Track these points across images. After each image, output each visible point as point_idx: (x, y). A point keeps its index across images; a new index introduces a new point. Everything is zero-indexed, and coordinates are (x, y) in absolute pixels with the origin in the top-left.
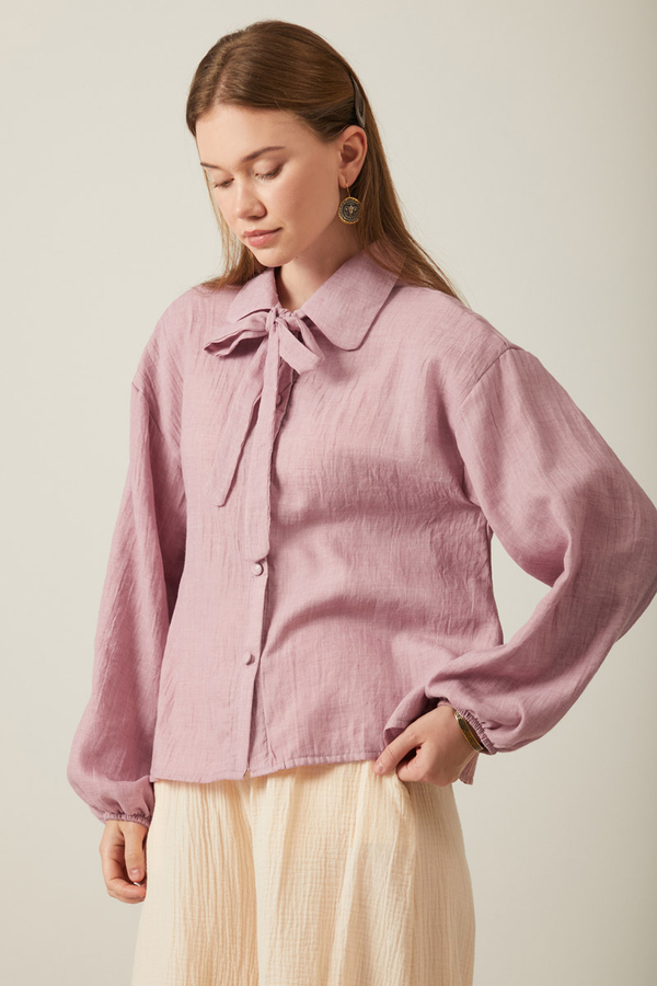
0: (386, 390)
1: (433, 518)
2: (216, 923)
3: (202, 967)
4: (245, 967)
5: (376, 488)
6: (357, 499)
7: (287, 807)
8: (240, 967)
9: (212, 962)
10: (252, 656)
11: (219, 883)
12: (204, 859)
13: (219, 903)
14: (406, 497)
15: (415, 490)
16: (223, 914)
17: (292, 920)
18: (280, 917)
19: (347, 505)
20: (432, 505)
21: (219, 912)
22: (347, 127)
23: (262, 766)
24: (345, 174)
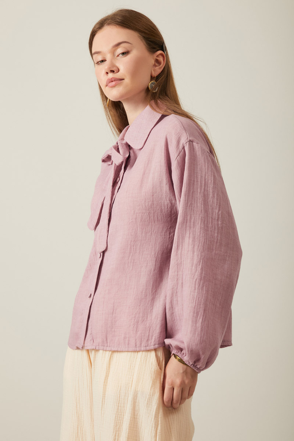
10: (91, 294)
22: (158, 50)
23: (88, 345)
24: (154, 70)
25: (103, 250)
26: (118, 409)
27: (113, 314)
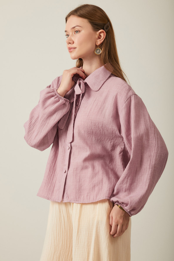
0: (103, 103)
1: (111, 139)
2: (62, 243)
3: (58, 255)
4: (70, 254)
5: (97, 129)
6: (92, 131)
7: (79, 212)
8: (68, 254)
9: (61, 253)
10: (66, 171)
11: (64, 233)
13: (64, 238)
14: (105, 132)
15: (107, 130)
16: (64, 241)
17: (81, 241)
18: (77, 241)
19: (89, 133)
20: (111, 135)
21: (63, 240)
22: (101, 29)
23: (65, 200)
25: (70, 142)
26: (89, 233)
27: (79, 182)
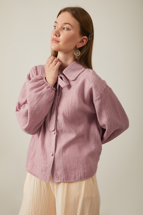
12: (40, 197)
23: (56, 180)
24: (79, 45)
